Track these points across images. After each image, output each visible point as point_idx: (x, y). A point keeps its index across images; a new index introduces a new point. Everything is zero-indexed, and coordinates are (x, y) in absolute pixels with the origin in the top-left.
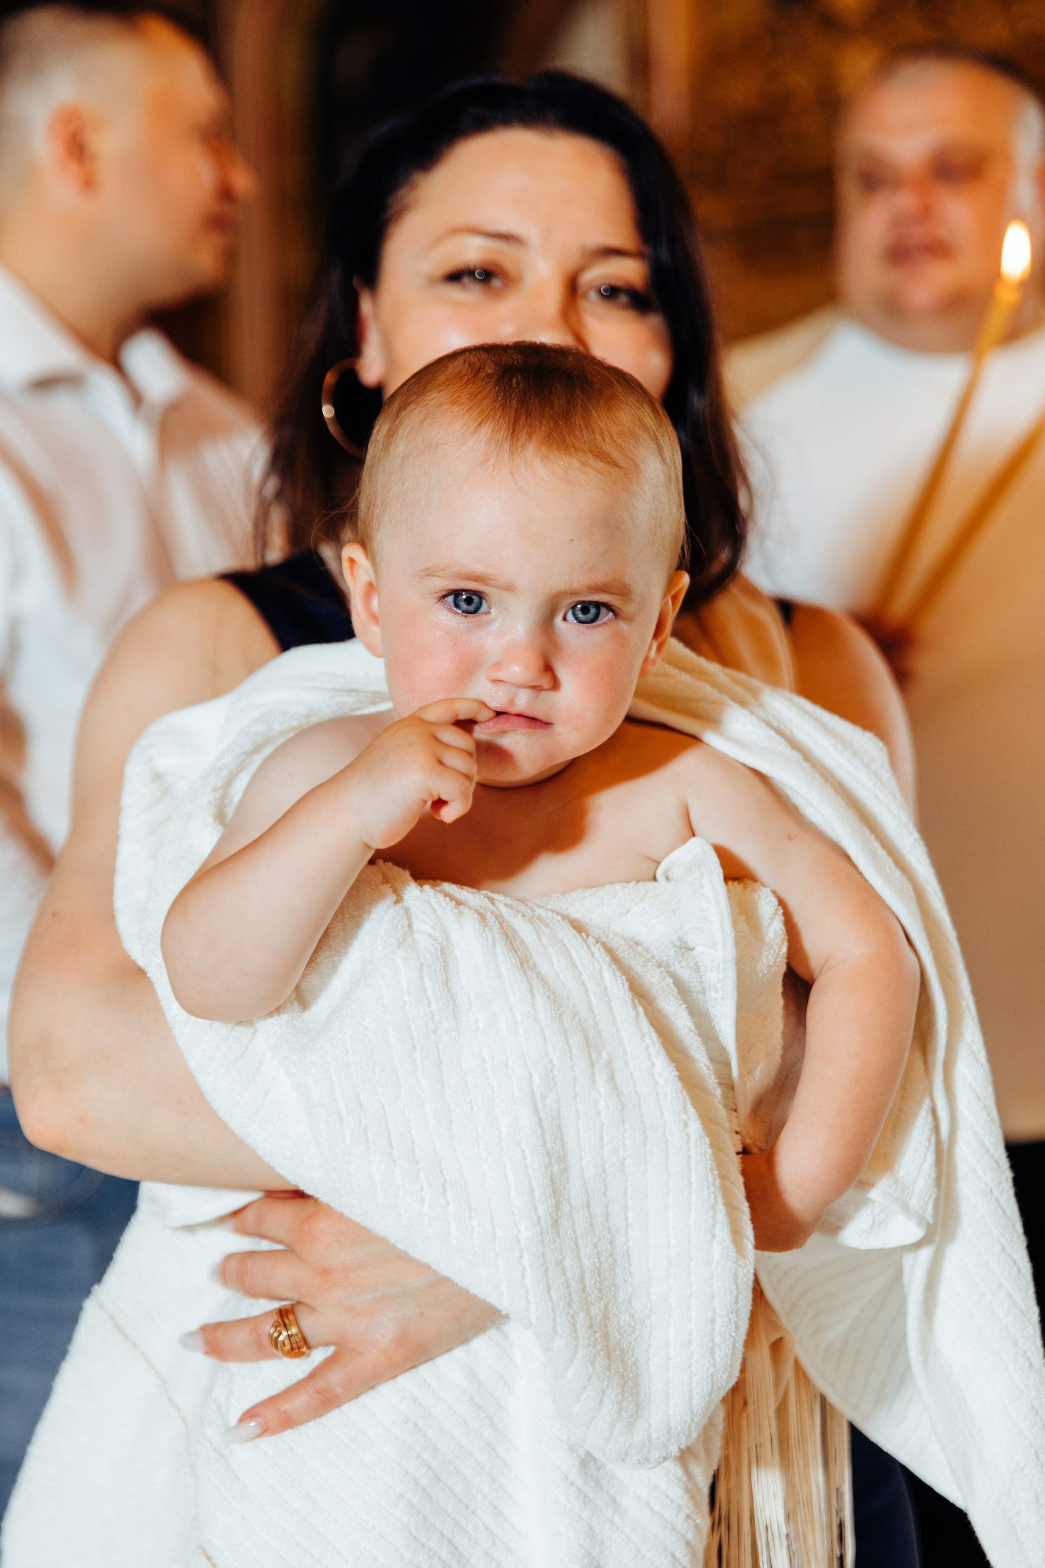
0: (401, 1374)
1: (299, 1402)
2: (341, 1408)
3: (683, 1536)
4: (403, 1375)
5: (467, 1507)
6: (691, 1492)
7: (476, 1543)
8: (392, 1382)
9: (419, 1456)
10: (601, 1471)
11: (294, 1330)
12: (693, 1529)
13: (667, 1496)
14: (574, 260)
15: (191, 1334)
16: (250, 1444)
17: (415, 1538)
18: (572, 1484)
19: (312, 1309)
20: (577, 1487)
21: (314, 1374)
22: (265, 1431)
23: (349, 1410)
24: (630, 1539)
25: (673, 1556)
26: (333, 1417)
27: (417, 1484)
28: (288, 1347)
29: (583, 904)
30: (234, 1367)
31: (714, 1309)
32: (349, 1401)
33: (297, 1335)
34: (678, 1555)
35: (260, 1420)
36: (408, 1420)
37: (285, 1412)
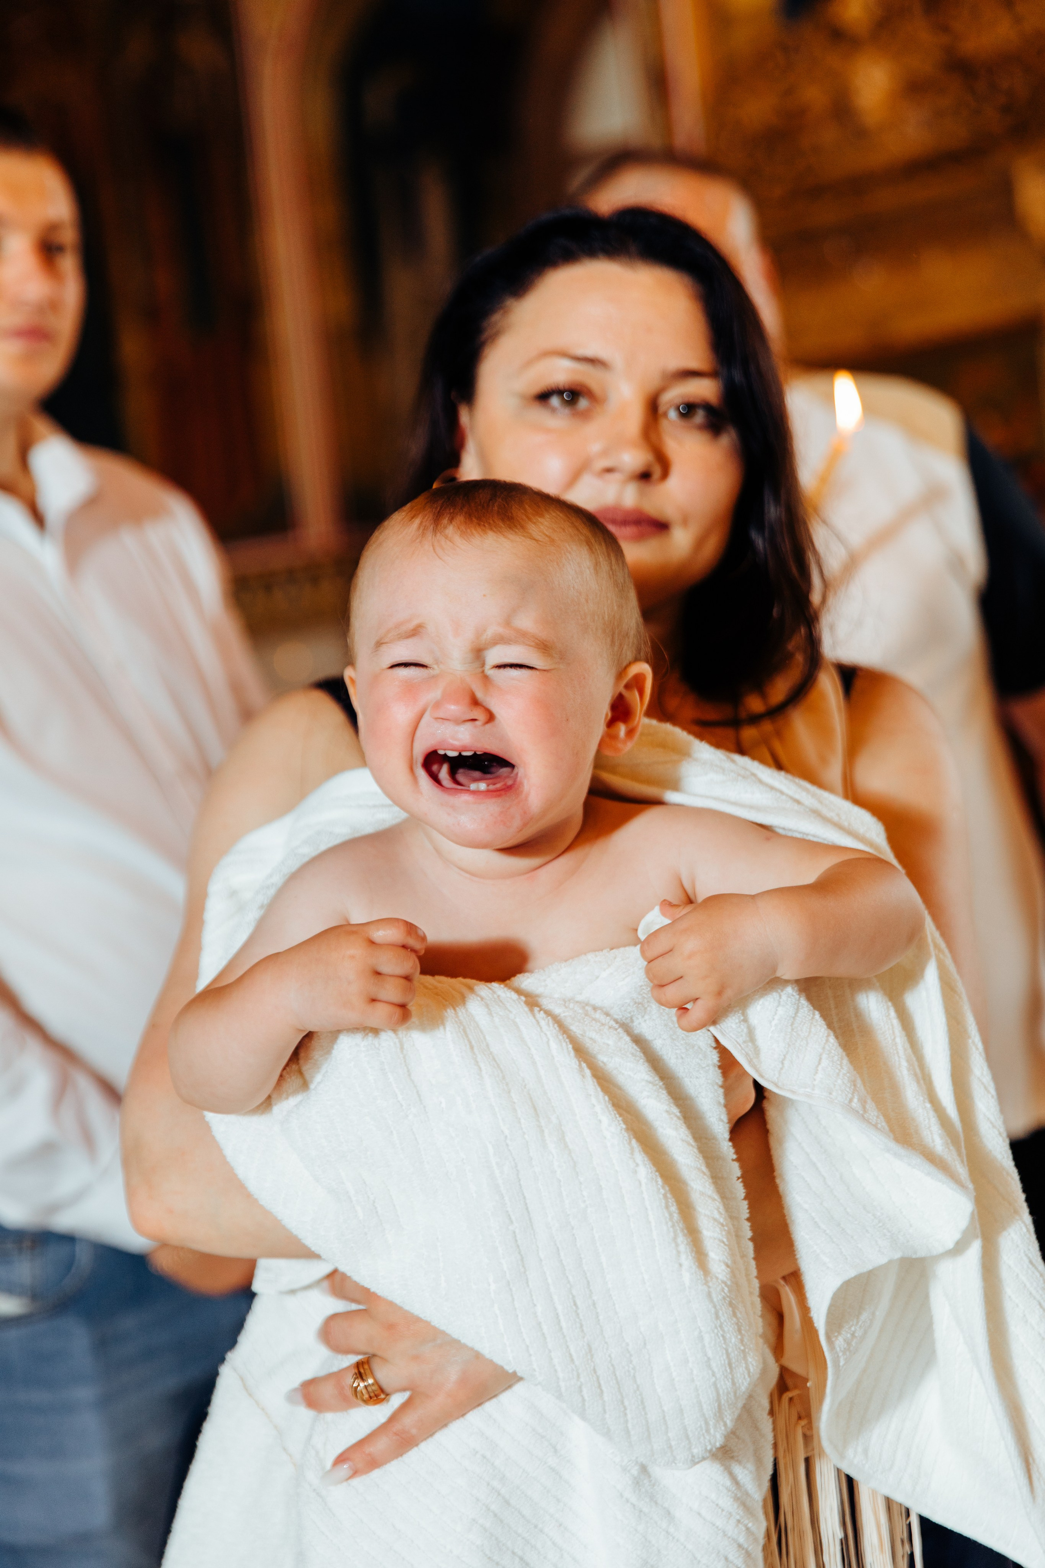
0: (469, 1411)
1: (381, 1445)
2: (419, 1446)
3: (735, 1540)
4: (471, 1413)
5: (536, 1527)
6: (742, 1500)
7: (545, 1558)
8: (462, 1419)
9: (488, 1484)
10: (655, 1487)
11: (371, 1381)
12: (744, 1533)
13: (717, 1505)
14: (654, 382)
15: (295, 1390)
16: (345, 1484)
17: (489, 1558)
18: (627, 1501)
19: (384, 1360)
20: (632, 1504)
21: (393, 1418)
22: (355, 1473)
23: (426, 1449)
24: (685, 1547)
25: (726, 1559)
26: (413, 1456)
27: (489, 1509)
28: (366, 1396)
29: (560, 975)
30: (329, 1416)
31: (699, 1327)
32: (425, 1439)
33: (373, 1384)
34: (731, 1557)
35: (351, 1463)
36: (477, 1452)
37: (369, 1454)
